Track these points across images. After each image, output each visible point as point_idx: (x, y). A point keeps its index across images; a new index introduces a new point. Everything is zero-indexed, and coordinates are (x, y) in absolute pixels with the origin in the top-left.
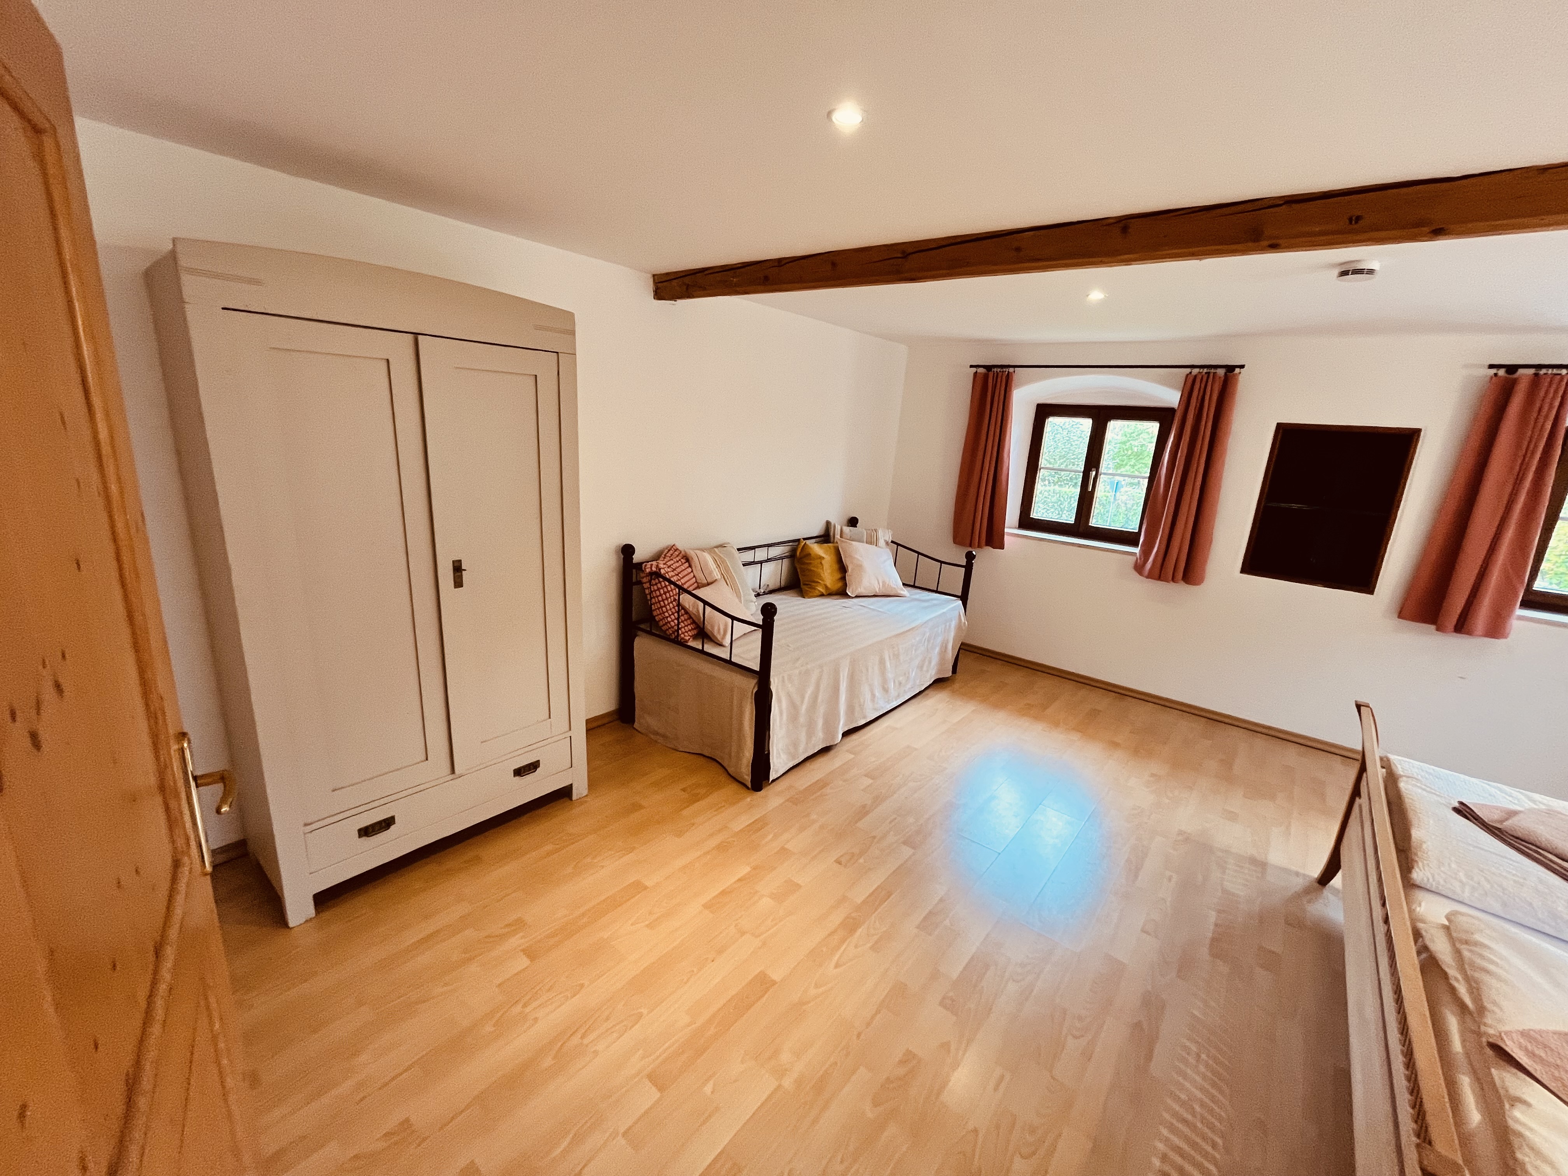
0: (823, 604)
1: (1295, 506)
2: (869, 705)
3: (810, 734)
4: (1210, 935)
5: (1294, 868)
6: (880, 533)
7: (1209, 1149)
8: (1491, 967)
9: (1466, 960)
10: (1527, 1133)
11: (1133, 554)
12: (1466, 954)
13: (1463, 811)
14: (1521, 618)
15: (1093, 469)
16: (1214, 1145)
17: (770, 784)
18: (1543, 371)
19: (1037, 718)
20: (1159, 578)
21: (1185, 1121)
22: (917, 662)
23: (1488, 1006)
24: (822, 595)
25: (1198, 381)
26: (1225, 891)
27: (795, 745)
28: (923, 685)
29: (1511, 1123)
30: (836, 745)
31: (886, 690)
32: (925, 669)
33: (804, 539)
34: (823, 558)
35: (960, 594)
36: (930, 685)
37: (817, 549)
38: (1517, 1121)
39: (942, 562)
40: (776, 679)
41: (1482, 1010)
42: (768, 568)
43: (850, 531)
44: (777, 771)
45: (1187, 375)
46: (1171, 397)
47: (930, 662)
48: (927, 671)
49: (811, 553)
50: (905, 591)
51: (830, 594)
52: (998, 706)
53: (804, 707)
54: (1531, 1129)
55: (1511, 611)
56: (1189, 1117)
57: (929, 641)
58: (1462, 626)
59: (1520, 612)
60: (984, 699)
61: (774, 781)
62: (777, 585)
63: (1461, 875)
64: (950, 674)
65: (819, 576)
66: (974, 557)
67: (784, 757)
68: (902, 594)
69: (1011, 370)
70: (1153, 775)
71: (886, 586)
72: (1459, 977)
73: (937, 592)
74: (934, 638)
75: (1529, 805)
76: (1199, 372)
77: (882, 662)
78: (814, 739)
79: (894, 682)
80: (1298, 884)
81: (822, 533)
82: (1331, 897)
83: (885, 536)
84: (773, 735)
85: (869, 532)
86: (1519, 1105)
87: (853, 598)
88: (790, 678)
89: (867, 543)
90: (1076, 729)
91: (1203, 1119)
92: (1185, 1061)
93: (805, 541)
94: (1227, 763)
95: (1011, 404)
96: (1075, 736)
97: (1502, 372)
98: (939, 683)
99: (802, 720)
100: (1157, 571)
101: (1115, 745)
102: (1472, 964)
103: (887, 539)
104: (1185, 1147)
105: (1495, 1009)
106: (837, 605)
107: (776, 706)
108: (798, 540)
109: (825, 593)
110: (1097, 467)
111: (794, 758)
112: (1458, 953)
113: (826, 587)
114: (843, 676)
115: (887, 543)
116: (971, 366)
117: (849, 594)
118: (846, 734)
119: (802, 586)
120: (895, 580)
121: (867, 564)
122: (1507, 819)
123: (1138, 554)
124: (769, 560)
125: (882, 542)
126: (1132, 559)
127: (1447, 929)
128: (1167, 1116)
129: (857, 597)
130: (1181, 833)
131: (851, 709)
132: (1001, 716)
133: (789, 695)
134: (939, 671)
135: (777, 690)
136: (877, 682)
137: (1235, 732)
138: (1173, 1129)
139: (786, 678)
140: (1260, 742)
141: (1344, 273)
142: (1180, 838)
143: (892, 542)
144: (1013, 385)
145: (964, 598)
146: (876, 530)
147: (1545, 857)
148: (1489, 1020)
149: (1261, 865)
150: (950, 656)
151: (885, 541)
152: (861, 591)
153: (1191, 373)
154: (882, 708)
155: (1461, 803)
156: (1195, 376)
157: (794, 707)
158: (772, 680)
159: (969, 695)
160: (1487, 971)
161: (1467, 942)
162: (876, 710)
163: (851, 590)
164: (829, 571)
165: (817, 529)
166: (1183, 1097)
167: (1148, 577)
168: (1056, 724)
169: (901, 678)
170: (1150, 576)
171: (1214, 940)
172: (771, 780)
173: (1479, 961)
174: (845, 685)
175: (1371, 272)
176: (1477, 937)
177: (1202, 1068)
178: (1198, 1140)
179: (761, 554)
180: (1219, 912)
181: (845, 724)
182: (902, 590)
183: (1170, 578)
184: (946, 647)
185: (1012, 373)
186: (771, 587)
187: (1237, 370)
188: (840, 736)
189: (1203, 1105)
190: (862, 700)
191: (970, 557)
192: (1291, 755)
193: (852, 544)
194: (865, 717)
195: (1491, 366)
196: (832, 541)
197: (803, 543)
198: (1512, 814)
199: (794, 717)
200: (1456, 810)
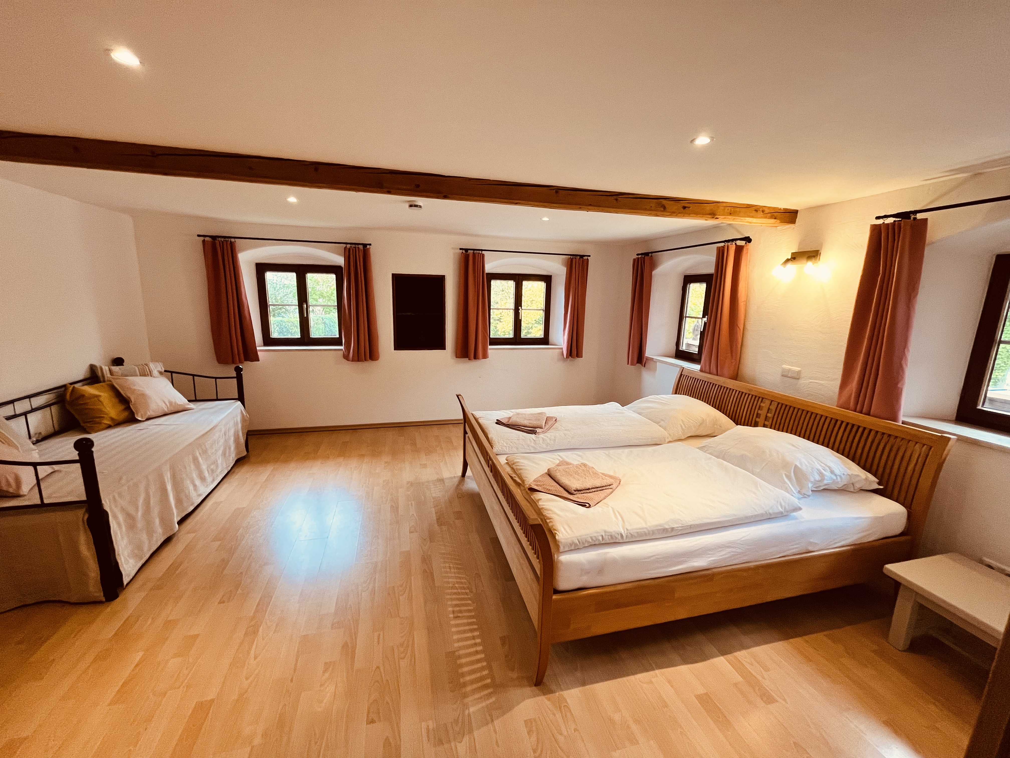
0: (114, 433)
1: (409, 314)
2: (193, 494)
3: (150, 532)
4: (435, 518)
5: (453, 476)
6: (152, 366)
7: (466, 596)
8: (522, 467)
9: (515, 469)
10: (544, 507)
11: (342, 349)
12: (515, 467)
13: (499, 422)
14: (491, 349)
15: (304, 303)
16: (467, 594)
17: (125, 588)
18: (475, 252)
19: (314, 459)
20: (358, 361)
21: (455, 593)
22: (220, 452)
23: (524, 479)
24: (109, 427)
25: (351, 251)
26: (434, 498)
27: (139, 547)
28: (229, 466)
29: (540, 507)
30: (176, 532)
31: (203, 479)
32: (227, 455)
33: (71, 384)
34: (100, 396)
35: (237, 397)
36: (234, 465)
37: (89, 390)
38: (541, 505)
39: (216, 378)
40: (107, 501)
41: (523, 481)
42: (33, 419)
43: (120, 369)
44: (129, 576)
45: (345, 248)
46: (340, 260)
47: (230, 448)
48: (230, 456)
49: (84, 394)
50: (191, 405)
51: (117, 424)
52: (286, 461)
53: (140, 514)
54: (544, 505)
55: (487, 347)
56: (455, 591)
57: (225, 435)
58: (476, 357)
59: (490, 347)
60: (276, 460)
61: (128, 584)
62: (51, 430)
63: (505, 445)
64: (245, 453)
65: (101, 411)
66: (241, 369)
67: (132, 561)
68: (189, 408)
69: (233, 240)
70: (386, 463)
71: (174, 404)
72: (515, 476)
73: (217, 400)
74: (229, 432)
75: (512, 414)
76: (350, 247)
77: (195, 460)
78: (155, 535)
79: (208, 471)
80: (456, 481)
81: (88, 375)
82: (468, 480)
83: (156, 368)
84: (118, 548)
85: (140, 367)
86: (540, 501)
87: (143, 421)
88: (120, 494)
89: (141, 376)
90: (339, 456)
91: (461, 588)
92: (447, 572)
93: (72, 386)
94: (414, 444)
95: (238, 262)
96: (341, 459)
97: (464, 251)
98: (240, 462)
99: (140, 524)
100: (356, 358)
101: (363, 456)
102: (517, 469)
103: (161, 370)
104: (458, 602)
105: (526, 479)
106: (131, 430)
107: (114, 522)
108: (64, 386)
109: (113, 425)
110: (306, 302)
111: (141, 558)
112: (512, 468)
113: (112, 419)
114: (167, 478)
115: (161, 373)
116: (199, 236)
117: (140, 419)
118: (180, 522)
119: (82, 424)
120: (180, 400)
121: (148, 392)
122: (509, 420)
123: (343, 350)
124: (33, 410)
125: (155, 373)
126: (341, 353)
127: (507, 463)
128: (448, 597)
129: (148, 419)
130: (408, 482)
131: (179, 501)
132: (292, 465)
133: (123, 509)
134: (237, 454)
135: (111, 509)
136: (195, 475)
137: (411, 429)
138: (452, 600)
139: (117, 496)
140: (422, 429)
141: (411, 206)
142: (408, 485)
143: (165, 371)
144: (237, 251)
145: (241, 398)
146: (146, 365)
147: (521, 428)
148: (526, 483)
149: (442, 480)
150: (242, 440)
151: (158, 371)
152: (150, 413)
153: (346, 246)
154: (204, 492)
155: (497, 420)
156: (349, 249)
157: (130, 518)
158: (103, 502)
159: (265, 462)
160: (521, 469)
161: (514, 464)
162: (199, 495)
163: (140, 414)
164: (110, 405)
165: (81, 372)
166: (451, 585)
167: (352, 361)
168: (328, 457)
169: (212, 467)
170: (353, 360)
171: (437, 519)
172: (125, 583)
173: (518, 467)
174: (170, 486)
175: (420, 207)
176: (515, 461)
177: (452, 570)
178: (462, 596)
179: (21, 407)
180: (435, 507)
181: (178, 515)
182: (189, 405)
183: (364, 360)
184: (238, 435)
185: (233, 242)
186: (44, 433)
187: (368, 246)
188: (177, 526)
189: (457, 583)
190: (187, 492)
191: (239, 371)
192: (435, 431)
193: (127, 379)
194: (192, 504)
195: (461, 249)
196: (102, 380)
197: (71, 388)
198: (510, 418)
199: (131, 525)
200: (496, 423)
